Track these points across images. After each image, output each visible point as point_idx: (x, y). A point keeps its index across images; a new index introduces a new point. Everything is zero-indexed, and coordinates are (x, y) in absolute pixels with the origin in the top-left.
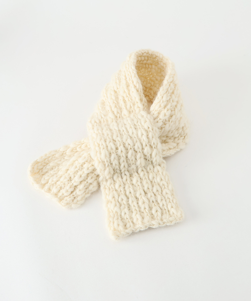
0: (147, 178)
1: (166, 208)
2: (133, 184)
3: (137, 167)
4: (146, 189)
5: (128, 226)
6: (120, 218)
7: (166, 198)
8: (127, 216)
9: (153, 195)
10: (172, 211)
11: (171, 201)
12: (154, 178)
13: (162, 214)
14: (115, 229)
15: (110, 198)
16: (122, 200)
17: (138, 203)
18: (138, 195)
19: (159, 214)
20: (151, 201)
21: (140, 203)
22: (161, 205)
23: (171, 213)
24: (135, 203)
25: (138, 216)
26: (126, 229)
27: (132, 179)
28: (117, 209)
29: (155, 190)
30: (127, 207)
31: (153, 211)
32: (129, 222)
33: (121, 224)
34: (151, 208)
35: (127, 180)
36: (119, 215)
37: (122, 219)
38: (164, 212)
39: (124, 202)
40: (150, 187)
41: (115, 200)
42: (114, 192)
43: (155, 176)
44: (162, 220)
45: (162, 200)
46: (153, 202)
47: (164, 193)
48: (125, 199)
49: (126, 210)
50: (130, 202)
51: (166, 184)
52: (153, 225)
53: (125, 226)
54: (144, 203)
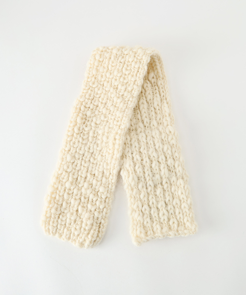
0: (169, 190)
1: (182, 221)
2: (156, 195)
3: (161, 178)
4: (167, 201)
5: (149, 233)
6: (142, 226)
7: (184, 211)
8: (149, 225)
9: (172, 208)
10: (188, 224)
11: (188, 215)
12: (175, 191)
13: (178, 225)
14: (137, 236)
15: (135, 207)
16: (145, 210)
17: (158, 214)
18: (159, 206)
19: (176, 225)
20: (170, 214)
21: (161, 215)
22: (178, 218)
23: (186, 226)
24: (156, 215)
25: (158, 226)
26: (147, 236)
27: (156, 190)
28: (140, 218)
29: (174, 203)
30: (149, 217)
31: (171, 223)
32: (150, 230)
33: (143, 231)
34: (169, 220)
35: (151, 191)
36: (142, 223)
37: (144, 227)
38: (181, 224)
39: (147, 212)
40: (171, 200)
41: (139, 210)
42: (139, 202)
43: (177, 190)
44: (178, 231)
45: (179, 213)
46: (172, 214)
47: (182, 207)
48: (148, 209)
49: (148, 220)
50: (152, 212)
51: (185, 198)
52: (170, 235)
53: (146, 233)
54: (164, 214)
